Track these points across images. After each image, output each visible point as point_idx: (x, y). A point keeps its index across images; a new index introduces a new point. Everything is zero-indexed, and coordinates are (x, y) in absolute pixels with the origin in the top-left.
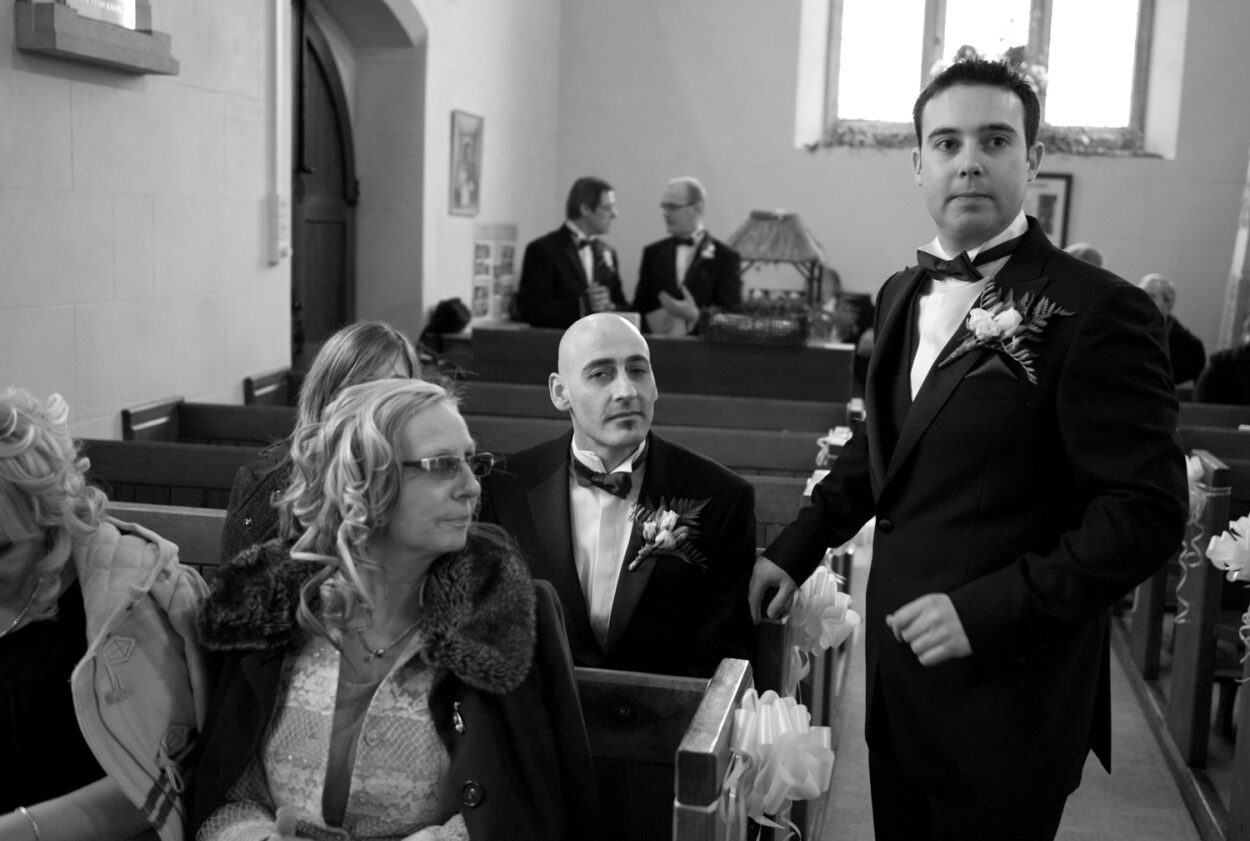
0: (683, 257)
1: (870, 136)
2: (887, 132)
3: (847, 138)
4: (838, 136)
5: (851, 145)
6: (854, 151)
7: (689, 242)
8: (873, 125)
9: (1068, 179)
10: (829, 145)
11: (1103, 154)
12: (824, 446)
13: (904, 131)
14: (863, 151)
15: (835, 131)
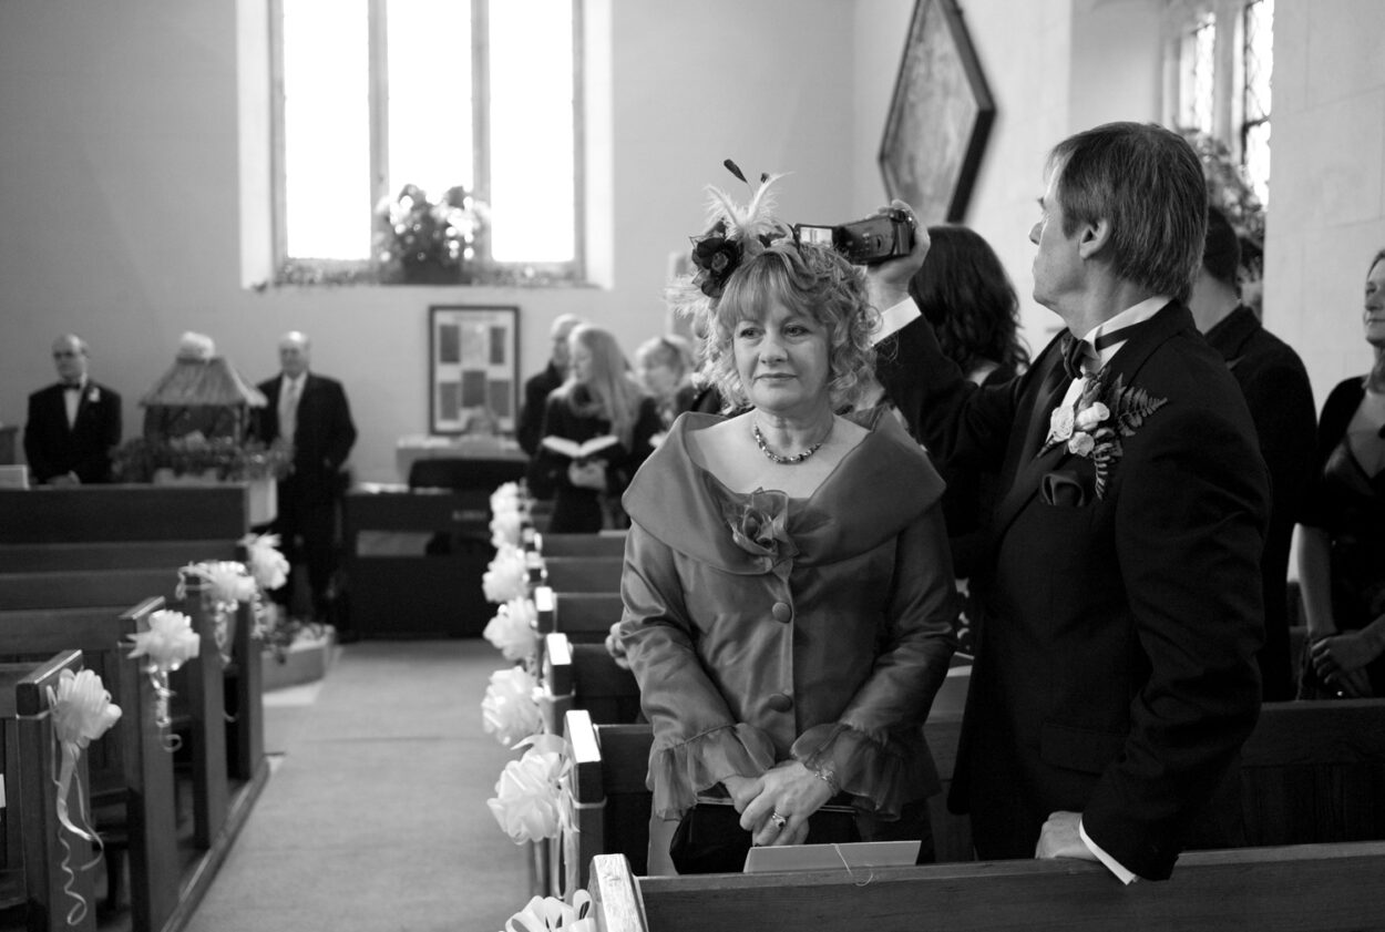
0: (72, 402)
1: (320, 274)
2: (337, 270)
3: (296, 276)
4: (289, 275)
5: (301, 283)
6: (304, 290)
7: (77, 387)
8: (325, 263)
9: (516, 311)
10: (278, 284)
11: (548, 287)
12: (183, 577)
13: (356, 269)
14: (313, 289)
15: (284, 270)
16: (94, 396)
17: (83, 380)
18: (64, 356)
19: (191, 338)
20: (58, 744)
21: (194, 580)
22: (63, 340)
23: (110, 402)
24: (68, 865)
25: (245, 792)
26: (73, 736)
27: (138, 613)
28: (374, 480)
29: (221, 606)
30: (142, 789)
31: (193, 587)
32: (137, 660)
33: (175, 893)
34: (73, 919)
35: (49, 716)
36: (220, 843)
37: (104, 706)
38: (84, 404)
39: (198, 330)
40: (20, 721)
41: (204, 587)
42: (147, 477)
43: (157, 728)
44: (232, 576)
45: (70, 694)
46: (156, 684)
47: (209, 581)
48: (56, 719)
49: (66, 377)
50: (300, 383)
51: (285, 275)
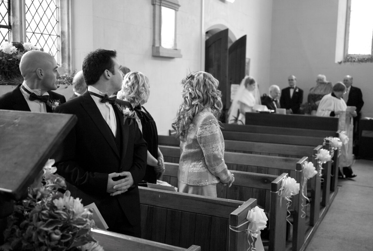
0: (292, 92)
1: (357, 59)
2: (362, 58)
3: (350, 60)
4: (348, 59)
5: (351, 62)
6: (352, 63)
7: (293, 88)
8: (358, 56)
10: (345, 62)
12: (325, 140)
13: (367, 58)
14: (354, 63)
15: (347, 58)
16: (297, 91)
17: (295, 86)
18: (291, 80)
19: (320, 76)
20: (303, 177)
21: (328, 141)
22: (291, 76)
23: (301, 92)
24: (303, 205)
25: (333, 194)
26: (307, 176)
27: (317, 149)
28: (369, 117)
29: (333, 148)
30: (315, 190)
31: (327, 143)
32: (317, 160)
33: (318, 215)
34: (302, 217)
35: (302, 171)
36: (327, 205)
37: (314, 171)
38: (295, 93)
39: (322, 74)
40: (296, 171)
41: (330, 143)
42: (310, 113)
43: (319, 176)
44: (336, 141)
45: (307, 167)
46: (320, 166)
47: (331, 142)
48: (303, 172)
49: (291, 86)
50: (349, 89)
51: (347, 59)
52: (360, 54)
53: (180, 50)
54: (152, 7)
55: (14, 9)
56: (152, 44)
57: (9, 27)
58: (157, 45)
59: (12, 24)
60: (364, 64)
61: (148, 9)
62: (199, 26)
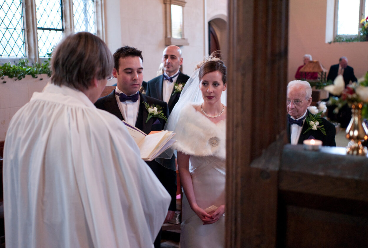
3: (338, 40)
10: (334, 42)
13: (354, 37)
14: (343, 43)
15: (336, 38)
19: (307, 55)
51: (336, 40)
52: (348, 35)
53: (187, 39)
54: (164, 5)
55: (65, 16)
56: (164, 36)
57: (62, 30)
58: (169, 36)
59: (64, 28)
60: (351, 43)
61: (160, 8)
62: (202, 17)
